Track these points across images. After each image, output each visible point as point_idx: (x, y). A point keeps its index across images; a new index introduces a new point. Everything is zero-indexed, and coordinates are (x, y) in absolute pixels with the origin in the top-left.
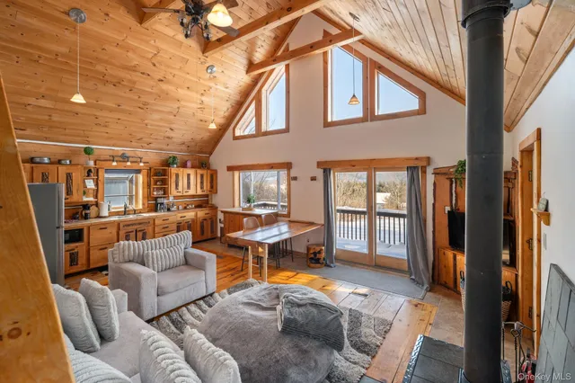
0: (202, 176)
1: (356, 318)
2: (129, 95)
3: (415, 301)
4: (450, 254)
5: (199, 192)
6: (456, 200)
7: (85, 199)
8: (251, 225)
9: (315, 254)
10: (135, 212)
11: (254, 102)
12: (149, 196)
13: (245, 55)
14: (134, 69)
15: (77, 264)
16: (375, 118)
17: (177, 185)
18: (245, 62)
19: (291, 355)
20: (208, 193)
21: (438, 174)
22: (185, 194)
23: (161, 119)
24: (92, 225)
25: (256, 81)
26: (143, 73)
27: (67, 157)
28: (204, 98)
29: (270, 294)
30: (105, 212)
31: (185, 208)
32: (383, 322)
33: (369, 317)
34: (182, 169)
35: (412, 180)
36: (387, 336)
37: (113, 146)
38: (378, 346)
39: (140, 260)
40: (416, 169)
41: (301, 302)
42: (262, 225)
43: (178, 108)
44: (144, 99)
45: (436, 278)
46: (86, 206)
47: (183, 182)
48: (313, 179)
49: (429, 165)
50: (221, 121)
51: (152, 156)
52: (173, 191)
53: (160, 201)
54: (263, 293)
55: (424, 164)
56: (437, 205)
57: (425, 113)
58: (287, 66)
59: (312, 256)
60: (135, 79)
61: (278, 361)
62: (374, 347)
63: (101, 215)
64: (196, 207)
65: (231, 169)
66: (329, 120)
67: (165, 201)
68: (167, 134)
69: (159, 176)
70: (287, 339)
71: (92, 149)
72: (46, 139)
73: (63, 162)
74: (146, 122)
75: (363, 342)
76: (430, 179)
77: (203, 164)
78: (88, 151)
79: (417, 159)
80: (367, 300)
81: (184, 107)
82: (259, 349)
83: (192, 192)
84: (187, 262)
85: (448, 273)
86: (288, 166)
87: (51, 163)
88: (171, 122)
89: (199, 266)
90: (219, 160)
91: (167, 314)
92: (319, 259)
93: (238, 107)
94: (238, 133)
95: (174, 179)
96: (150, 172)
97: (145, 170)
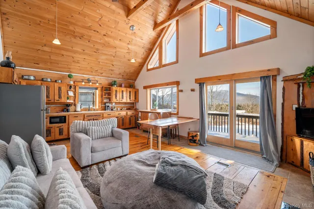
0: (130, 92)
1: (219, 181)
2: (88, 44)
3: (267, 173)
4: (297, 141)
5: (128, 101)
6: (303, 99)
7: (68, 101)
8: (153, 117)
9: (193, 137)
10: (94, 110)
11: (158, 48)
12: (102, 102)
13: (152, 18)
14: (89, 28)
15: (63, 134)
16: (235, 46)
17: (116, 97)
18: (152, 23)
19: (160, 202)
20: (133, 102)
21: (287, 80)
22: (120, 101)
23: (107, 59)
24: (70, 114)
25: (159, 35)
26: (95, 31)
27: (60, 79)
28: (129, 46)
29: (154, 156)
30: (79, 109)
31: (121, 109)
32: (241, 185)
33: (230, 181)
34: (119, 88)
35: (265, 87)
36: (244, 196)
37: (83, 74)
38: (236, 204)
39: (85, 132)
40: (267, 79)
41: (175, 163)
42: (160, 118)
43: (116, 52)
44: (97, 46)
45: (284, 158)
46: (68, 105)
47: (119, 95)
48: (193, 90)
49: (279, 75)
50: (140, 60)
51: (103, 81)
52: (114, 100)
53: (107, 104)
54: (150, 155)
55: (275, 73)
56: (285, 104)
57: (276, 36)
58: (177, 21)
59: (191, 138)
60: (91, 34)
61: (150, 206)
62: (233, 204)
64: (127, 109)
65: (145, 88)
66: (204, 52)
67: (110, 105)
68: (110, 68)
69: (107, 91)
70: (159, 189)
71: (72, 75)
72: (50, 70)
73: (57, 81)
74: (99, 60)
75: (223, 199)
76: (280, 85)
77: (131, 86)
78: (70, 76)
79: (269, 70)
80: (228, 168)
81: (118, 52)
82: (137, 194)
83: (124, 101)
84: (113, 135)
85: (295, 154)
86: (177, 83)
87: (51, 81)
88: (112, 61)
89: (118, 138)
90: (140, 83)
91: (97, 164)
92: (195, 140)
93: (150, 51)
94: (149, 67)
95: (114, 93)
96: (103, 89)
97: (100, 88)
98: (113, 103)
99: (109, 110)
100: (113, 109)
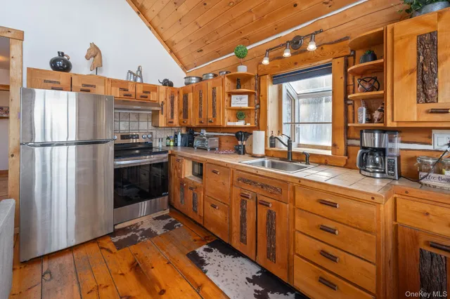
17: (426, 84)
46: (239, 134)
95: (408, 60)
96: (354, 58)
97: (339, 60)
98: (434, 131)
99: (378, 175)
100: (422, 174)
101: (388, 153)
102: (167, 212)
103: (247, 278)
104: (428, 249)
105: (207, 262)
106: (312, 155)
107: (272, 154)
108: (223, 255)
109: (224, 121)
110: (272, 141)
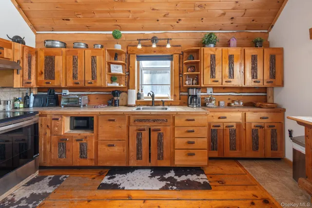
0: (254, 59)
7: (110, 84)
12: (181, 86)
17: (213, 72)
20: (266, 85)
22: (225, 84)
31: (229, 105)
37: (143, 29)
46: (115, 92)
51: (185, 38)
52: (207, 80)
53: (193, 92)
63: (129, 103)
67: (200, 94)
69: (191, 59)
83: (237, 81)
95: (208, 62)
96: (183, 56)
97: (176, 55)
98: (207, 88)
99: (195, 106)
100: (207, 103)
101: (198, 97)
102: (37, 173)
103: (149, 177)
104: (213, 128)
105: (118, 183)
106: (165, 101)
107: (139, 103)
108: (124, 175)
109: (105, 83)
110: (139, 96)
